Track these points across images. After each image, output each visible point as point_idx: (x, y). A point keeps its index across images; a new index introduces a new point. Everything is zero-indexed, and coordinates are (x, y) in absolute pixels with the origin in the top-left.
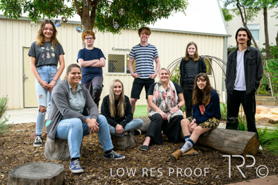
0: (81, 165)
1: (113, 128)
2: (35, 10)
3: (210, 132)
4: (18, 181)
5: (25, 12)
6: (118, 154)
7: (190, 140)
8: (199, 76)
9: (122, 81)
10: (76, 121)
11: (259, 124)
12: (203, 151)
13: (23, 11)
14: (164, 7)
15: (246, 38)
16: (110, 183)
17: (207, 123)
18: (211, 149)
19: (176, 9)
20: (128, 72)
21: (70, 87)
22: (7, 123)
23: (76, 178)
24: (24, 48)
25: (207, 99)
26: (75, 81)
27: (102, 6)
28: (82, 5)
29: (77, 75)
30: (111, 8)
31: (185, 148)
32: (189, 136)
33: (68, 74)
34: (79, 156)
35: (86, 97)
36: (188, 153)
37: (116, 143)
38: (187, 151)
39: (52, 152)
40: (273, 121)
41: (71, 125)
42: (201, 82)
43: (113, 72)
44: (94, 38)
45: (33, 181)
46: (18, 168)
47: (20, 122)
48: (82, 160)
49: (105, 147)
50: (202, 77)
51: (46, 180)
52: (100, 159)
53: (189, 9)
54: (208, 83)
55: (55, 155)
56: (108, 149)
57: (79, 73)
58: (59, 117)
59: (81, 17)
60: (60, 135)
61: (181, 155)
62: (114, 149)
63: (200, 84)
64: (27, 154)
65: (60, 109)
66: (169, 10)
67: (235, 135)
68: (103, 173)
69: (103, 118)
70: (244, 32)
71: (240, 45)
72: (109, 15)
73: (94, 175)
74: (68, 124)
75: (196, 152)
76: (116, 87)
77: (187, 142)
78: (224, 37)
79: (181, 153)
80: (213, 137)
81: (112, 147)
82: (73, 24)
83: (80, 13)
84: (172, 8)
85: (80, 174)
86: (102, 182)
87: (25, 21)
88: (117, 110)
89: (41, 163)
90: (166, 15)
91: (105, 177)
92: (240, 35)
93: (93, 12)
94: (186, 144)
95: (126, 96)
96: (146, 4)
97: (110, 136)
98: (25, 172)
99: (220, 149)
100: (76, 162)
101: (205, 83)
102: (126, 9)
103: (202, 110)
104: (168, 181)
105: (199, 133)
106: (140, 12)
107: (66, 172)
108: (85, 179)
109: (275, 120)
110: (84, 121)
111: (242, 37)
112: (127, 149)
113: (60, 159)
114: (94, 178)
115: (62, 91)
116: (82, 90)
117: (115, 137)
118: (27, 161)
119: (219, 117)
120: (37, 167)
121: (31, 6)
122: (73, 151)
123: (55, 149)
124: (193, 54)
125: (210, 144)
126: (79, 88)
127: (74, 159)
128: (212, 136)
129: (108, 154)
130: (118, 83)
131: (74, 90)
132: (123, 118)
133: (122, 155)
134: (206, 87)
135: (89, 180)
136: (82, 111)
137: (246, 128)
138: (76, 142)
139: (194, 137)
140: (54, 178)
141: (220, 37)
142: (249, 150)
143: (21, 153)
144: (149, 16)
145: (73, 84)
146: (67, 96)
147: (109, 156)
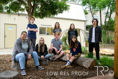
1: (39, 57)
2: (9, 9)
3: (77, 58)
5: (5, 10)
6: (41, 68)
8: (73, 37)
9: (44, 38)
12: (75, 66)
13: (4, 10)
14: (61, 9)
18: (78, 65)
19: (65, 10)
20: (47, 34)
21: (22, 41)
23: (23, 77)
24: (5, 24)
26: (24, 38)
27: (36, 8)
28: (28, 8)
29: (25, 36)
30: (40, 9)
33: (21, 35)
34: (25, 68)
36: (68, 67)
37: (41, 63)
38: (68, 66)
39: (14, 67)
41: (20, 56)
42: (73, 39)
43: (41, 34)
44: (34, 20)
47: (2, 54)
48: (27, 70)
49: (36, 64)
50: (74, 37)
51: (11, 78)
52: (34, 69)
53: (70, 10)
55: (16, 68)
56: (37, 65)
57: (26, 35)
58: (17, 52)
59: (28, 12)
62: (39, 65)
64: (4, 67)
66: (63, 11)
67: (87, 60)
68: (35, 75)
69: (35, 53)
71: (94, 25)
72: (39, 11)
73: (31, 76)
76: (41, 40)
77: (68, 62)
78: (85, 21)
82: (25, 15)
84: (64, 9)
85: (25, 75)
87: (6, 13)
89: (10, 71)
90: (61, 13)
91: (35, 77)
94: (68, 63)
95: (45, 44)
96: (53, 8)
97: (38, 60)
98: (2, 75)
99: (81, 65)
101: (75, 39)
102: (46, 10)
104: (60, 78)
105: (73, 59)
106: (51, 11)
107: (19, 75)
108: (27, 77)
109: (103, 54)
112: (45, 65)
113: (18, 70)
115: (19, 42)
116: (27, 41)
117: (40, 61)
118: (4, 71)
120: (7, 73)
121: (8, 8)
123: (15, 65)
124: (73, 28)
125: (77, 63)
126: (26, 41)
128: (78, 60)
129: (37, 67)
130: (42, 39)
133: (43, 68)
135: (29, 78)
136: (27, 50)
140: (14, 77)
141: (83, 21)
142: (92, 66)
143: (2, 67)
144: (55, 13)
145: (23, 39)
146: (21, 45)
147: (37, 68)
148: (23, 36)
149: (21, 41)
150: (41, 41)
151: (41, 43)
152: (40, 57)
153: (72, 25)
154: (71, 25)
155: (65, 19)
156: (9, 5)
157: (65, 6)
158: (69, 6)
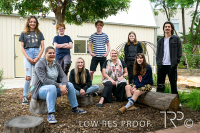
0: (56, 117)
1: (78, 91)
2: (23, 9)
3: (146, 94)
4: (11, 130)
5: (15, 10)
6: (81, 110)
7: (132, 100)
8: (138, 55)
9: (84, 59)
10: (52, 87)
11: (179, 88)
12: (141, 108)
14: (113, 7)
15: (170, 28)
16: (76, 130)
17: (143, 88)
18: (147, 106)
19: (122, 9)
20: (88, 52)
21: (48, 63)
22: (3, 88)
23: (52, 126)
24: (15, 35)
25: (144, 71)
27: (70, 6)
28: (56, 6)
29: (52, 54)
30: (76, 7)
31: (128, 105)
32: (131, 97)
33: (46, 54)
34: (54, 111)
35: (59, 70)
36: (130, 109)
37: (80, 102)
38: (130, 107)
40: (189, 86)
41: (48, 90)
42: (139, 59)
43: (77, 52)
45: (21, 129)
46: (11, 120)
47: (12, 88)
48: (56, 114)
49: (72, 105)
51: (31, 129)
52: (69, 114)
53: (130, 10)
54: (144, 60)
55: (37, 111)
56: (74, 106)
57: (54, 53)
58: (40, 84)
59: (56, 14)
60: (41, 97)
61: (125, 110)
62: (78, 106)
63: (139, 60)
64: (17, 110)
65: (40, 78)
66: (117, 10)
67: (163, 96)
68: (71, 123)
69: (71, 84)
70: (169, 25)
71: (166, 34)
73: (64, 125)
74: (47, 89)
75: (136, 108)
77: (130, 101)
78: (154, 28)
79: (126, 109)
80: (147, 98)
81: (77, 105)
82: (49, 19)
83: (55, 11)
84: (119, 8)
85: (55, 124)
86: (71, 130)
87: (16, 17)
88: (80, 79)
89: (28, 116)
90: (115, 13)
91: (73, 126)
92: (166, 27)
93: (64, 11)
96: (100, 6)
97: (76, 97)
98: (16, 123)
99: (152, 106)
100: (52, 115)
101: (142, 60)
102: (87, 9)
103: (140, 79)
104: (117, 129)
105: (138, 95)
106: (97, 10)
107: (45, 123)
108: (58, 127)
109: (190, 86)
110: (57, 87)
111: (168, 28)
112: (88, 107)
113: (41, 114)
114: (65, 127)
115: (42, 66)
116: (56, 65)
117: (79, 98)
118: (18, 115)
119: (152, 84)
120: (24, 119)
121: (20, 6)
122: (50, 108)
123: (37, 106)
125: (146, 103)
126: (54, 63)
127: (50, 113)
128: (146, 96)
129: (74, 110)
130: (80, 60)
131: (50, 65)
132: (85, 85)
133: (84, 110)
134: (143, 63)
135: (61, 128)
136: (56, 79)
137: (170, 91)
138: (52, 101)
139: (134, 98)
140: (37, 127)
141: (152, 28)
142: (173, 106)
143: (13, 109)
144: (102, 14)
148: (49, 55)
149: (45, 63)
150: (78, 64)
151: (79, 67)
155: (120, 25)
156: (22, 2)
157: (121, 2)
158: (129, 2)
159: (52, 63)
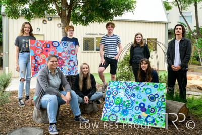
1: (81, 98)
6: (85, 119)
15: (181, 31)
19: (127, 10)
21: (50, 71)
28: (61, 9)
29: (55, 63)
33: (48, 62)
34: (55, 122)
35: (61, 78)
40: (201, 88)
41: (49, 99)
49: (75, 113)
50: (144, 62)
52: (72, 122)
54: (149, 66)
55: (40, 120)
56: (77, 115)
57: (56, 61)
59: (61, 17)
64: (21, 118)
66: (122, 11)
69: (73, 93)
70: (180, 27)
74: (47, 99)
76: (84, 68)
78: (165, 23)
81: (80, 113)
83: (60, 14)
84: (124, 9)
90: (120, 14)
92: (177, 29)
93: (69, 13)
95: (91, 74)
100: (53, 126)
101: (147, 66)
106: (101, 13)
111: (178, 30)
113: (43, 123)
115: (44, 74)
120: (25, 131)
123: (39, 115)
124: (139, 41)
127: (52, 124)
129: (77, 118)
130: (85, 65)
131: (53, 73)
133: (87, 119)
134: (148, 69)
136: (59, 88)
138: (53, 112)
141: (163, 23)
142: (180, 116)
143: (17, 117)
144: (107, 16)
145: (52, 69)
146: (48, 78)
147: (78, 120)
148: (51, 63)
149: (47, 71)
150: (83, 70)
151: (85, 73)
152: (83, 98)
153: (139, 36)
154: (137, 35)
156: (30, 5)
157: (126, 3)
158: (135, 2)
159: (54, 71)
